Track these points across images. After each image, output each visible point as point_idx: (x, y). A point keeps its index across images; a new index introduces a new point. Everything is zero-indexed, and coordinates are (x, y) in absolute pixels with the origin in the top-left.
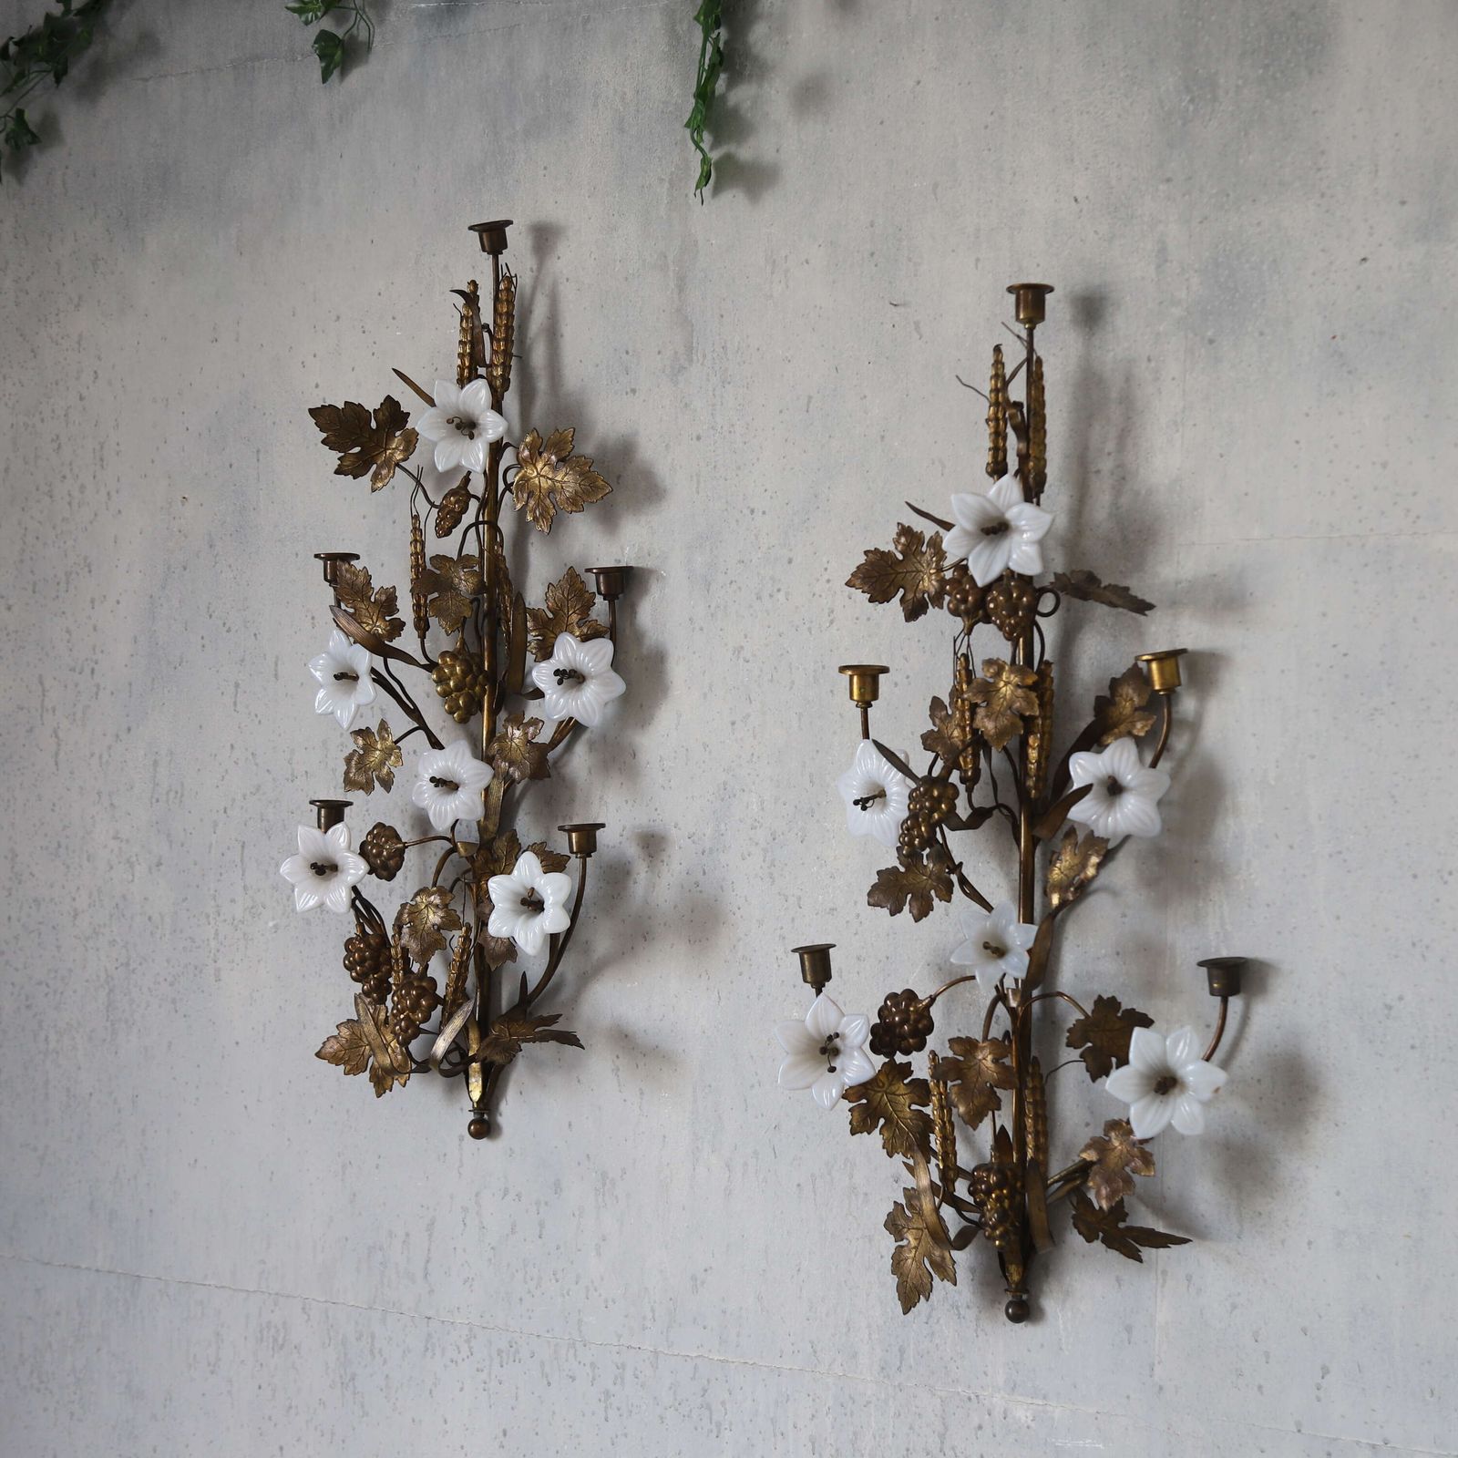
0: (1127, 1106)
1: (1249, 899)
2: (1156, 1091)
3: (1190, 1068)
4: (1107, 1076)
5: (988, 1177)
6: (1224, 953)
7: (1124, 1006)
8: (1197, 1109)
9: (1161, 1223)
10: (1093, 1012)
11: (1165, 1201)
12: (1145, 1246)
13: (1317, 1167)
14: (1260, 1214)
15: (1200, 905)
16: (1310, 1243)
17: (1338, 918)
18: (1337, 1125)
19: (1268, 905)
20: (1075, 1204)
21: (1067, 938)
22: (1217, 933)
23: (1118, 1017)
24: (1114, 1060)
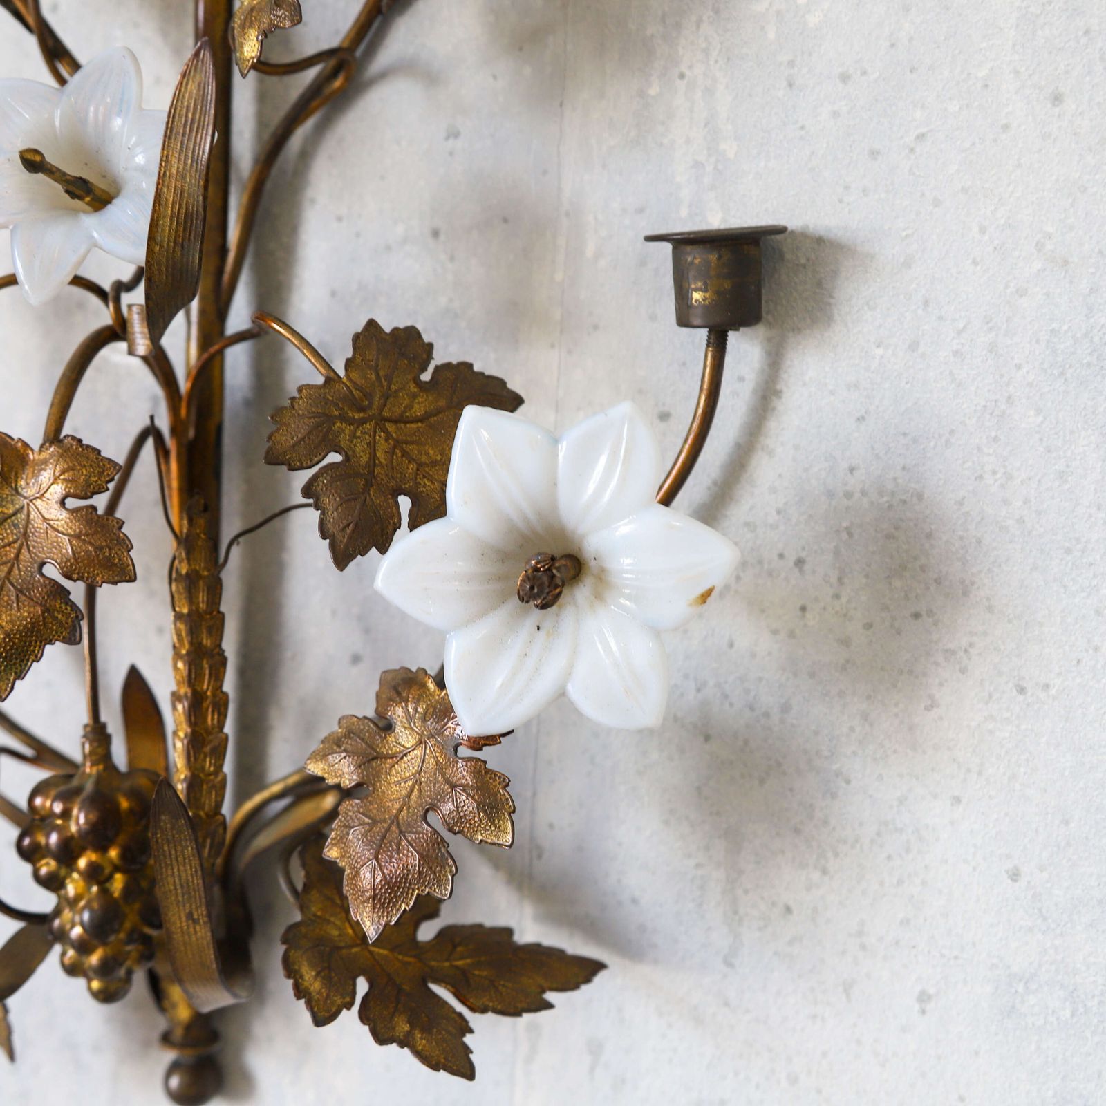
0: (439, 640)
1: (791, 64)
2: (525, 598)
3: (624, 529)
4: (383, 549)
5: (66, 814)
6: (716, 220)
7: (440, 357)
8: (642, 652)
9: (528, 910)
10: (349, 364)
11: (540, 857)
12: (483, 1010)
13: (957, 800)
14: (788, 910)
15: (653, 91)
16: (924, 998)
17: (1057, 99)
18: (1022, 690)
19: (845, 78)
20: (300, 887)
21: (313, 201)
22: (697, 165)
23: (422, 386)
24: (405, 503)
